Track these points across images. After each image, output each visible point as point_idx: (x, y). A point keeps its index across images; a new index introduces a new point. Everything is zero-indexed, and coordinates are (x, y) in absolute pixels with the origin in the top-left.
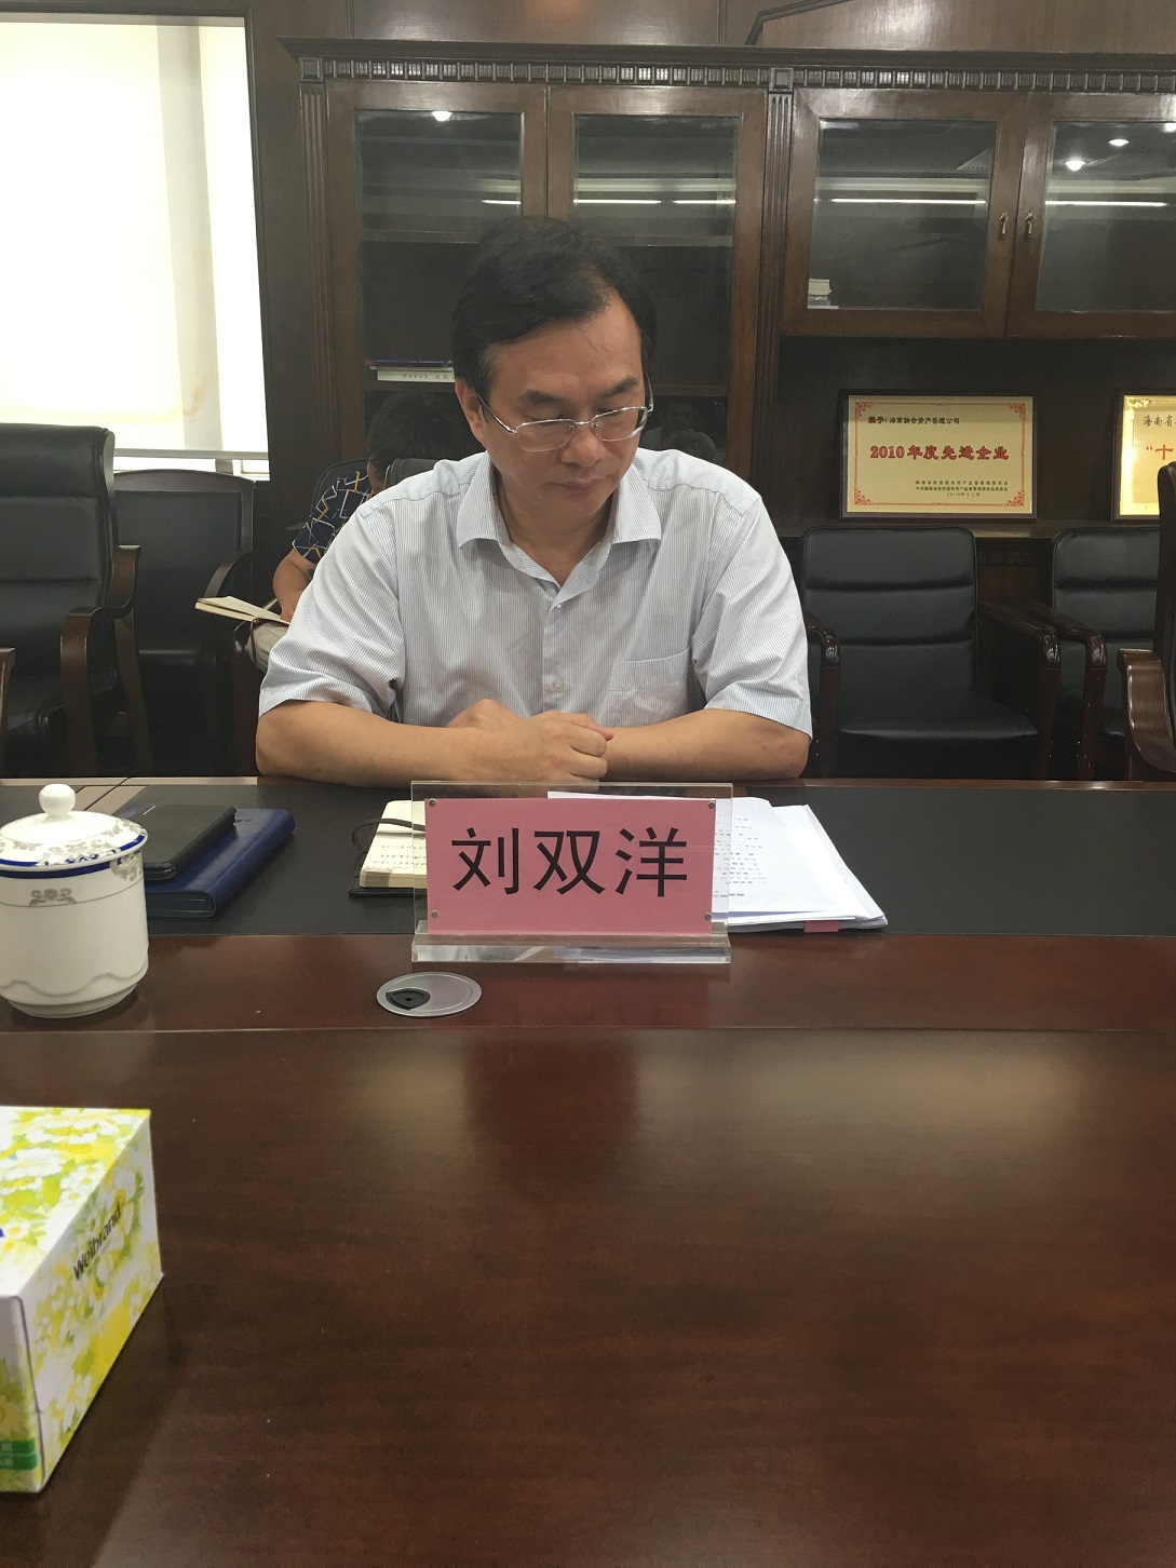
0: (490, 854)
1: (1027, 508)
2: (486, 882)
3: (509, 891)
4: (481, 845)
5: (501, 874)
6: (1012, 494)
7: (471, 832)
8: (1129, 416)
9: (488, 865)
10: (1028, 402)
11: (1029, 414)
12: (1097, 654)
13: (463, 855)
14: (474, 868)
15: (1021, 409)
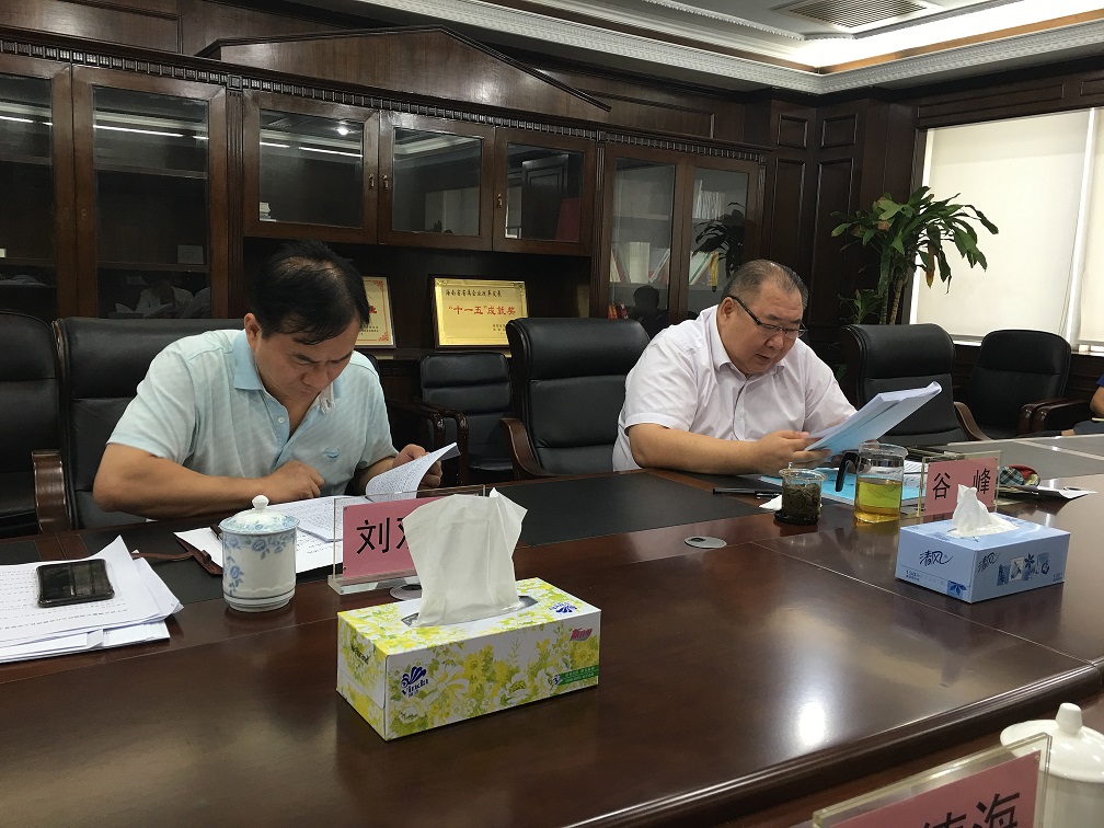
0: (376, 532)
1: (391, 342)
2: (373, 548)
3: (384, 551)
4: (371, 528)
5: (381, 543)
6: (381, 333)
7: (367, 522)
8: (438, 290)
9: (374, 539)
10: (384, 280)
11: (385, 287)
12: (463, 423)
13: (362, 535)
14: (367, 541)
15: (380, 284)
